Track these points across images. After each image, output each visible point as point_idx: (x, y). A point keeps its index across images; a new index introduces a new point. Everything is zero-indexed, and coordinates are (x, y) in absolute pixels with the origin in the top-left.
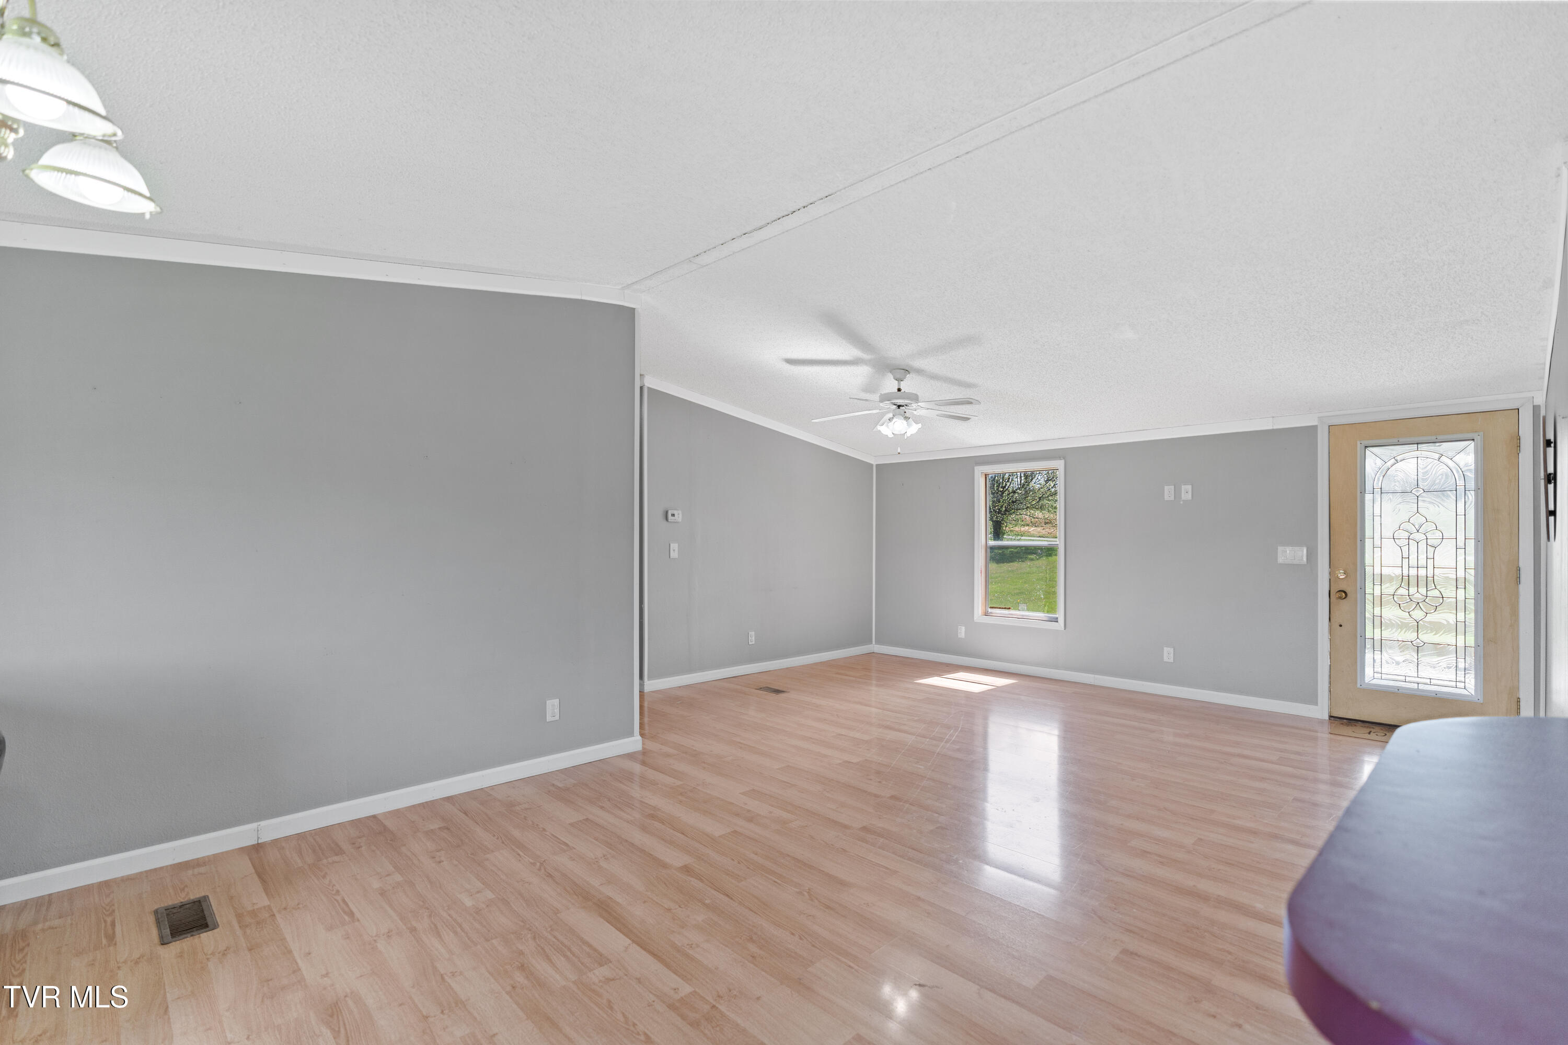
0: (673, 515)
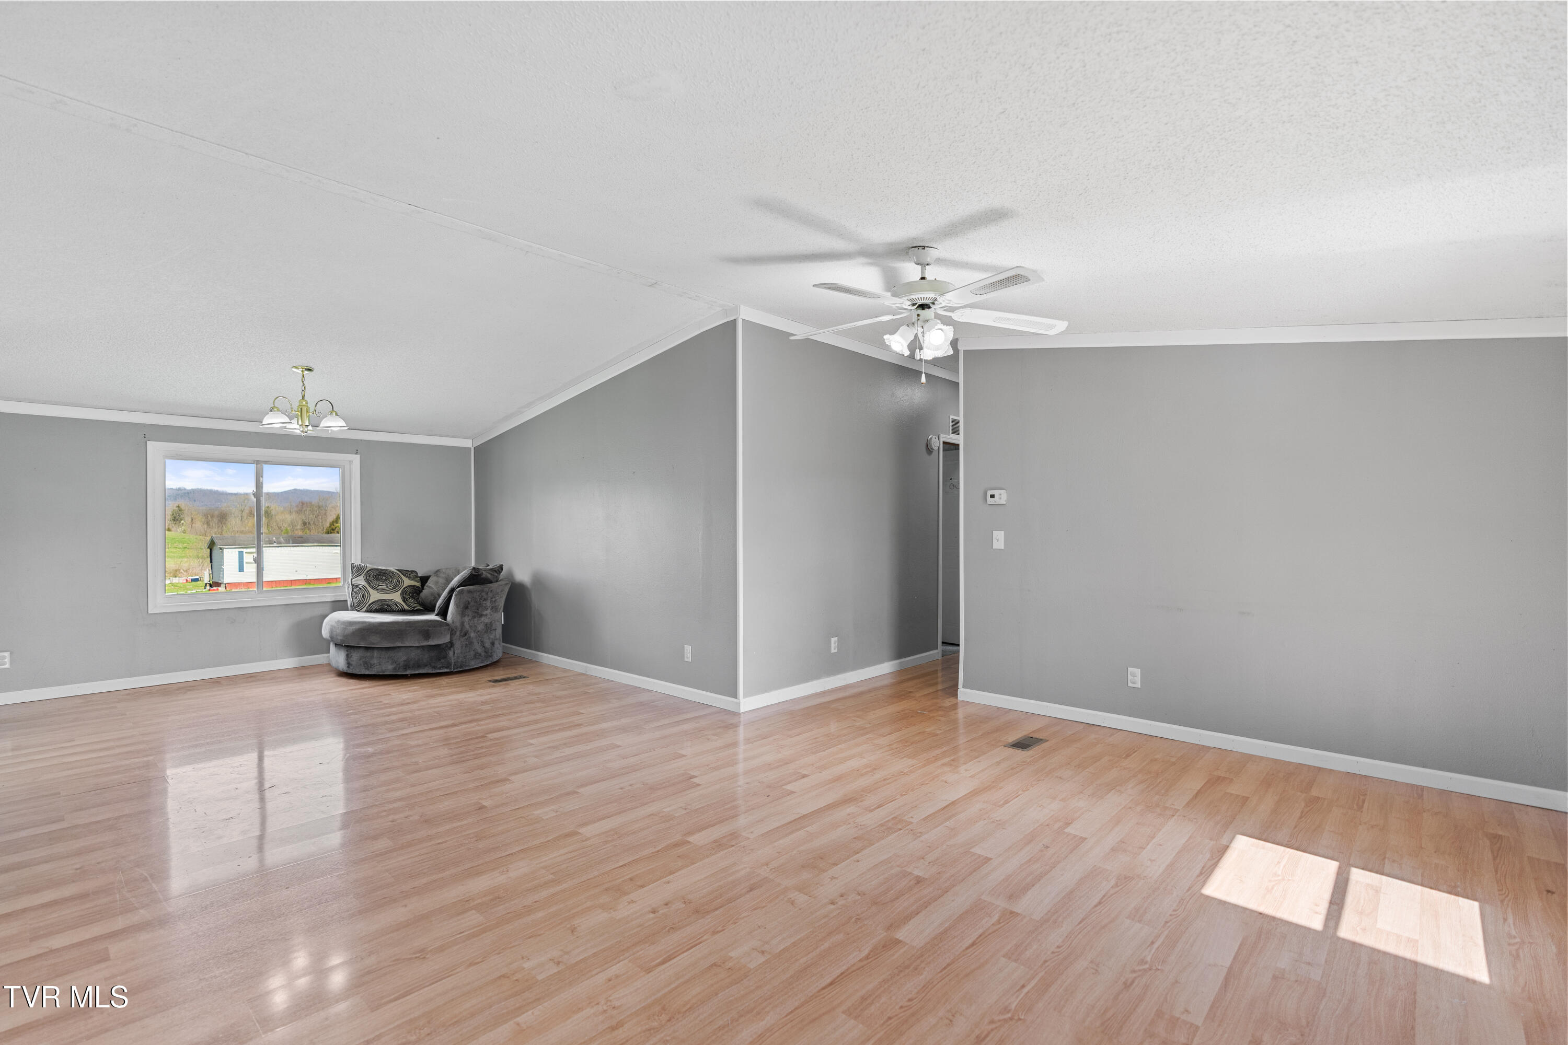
0: (992, 496)
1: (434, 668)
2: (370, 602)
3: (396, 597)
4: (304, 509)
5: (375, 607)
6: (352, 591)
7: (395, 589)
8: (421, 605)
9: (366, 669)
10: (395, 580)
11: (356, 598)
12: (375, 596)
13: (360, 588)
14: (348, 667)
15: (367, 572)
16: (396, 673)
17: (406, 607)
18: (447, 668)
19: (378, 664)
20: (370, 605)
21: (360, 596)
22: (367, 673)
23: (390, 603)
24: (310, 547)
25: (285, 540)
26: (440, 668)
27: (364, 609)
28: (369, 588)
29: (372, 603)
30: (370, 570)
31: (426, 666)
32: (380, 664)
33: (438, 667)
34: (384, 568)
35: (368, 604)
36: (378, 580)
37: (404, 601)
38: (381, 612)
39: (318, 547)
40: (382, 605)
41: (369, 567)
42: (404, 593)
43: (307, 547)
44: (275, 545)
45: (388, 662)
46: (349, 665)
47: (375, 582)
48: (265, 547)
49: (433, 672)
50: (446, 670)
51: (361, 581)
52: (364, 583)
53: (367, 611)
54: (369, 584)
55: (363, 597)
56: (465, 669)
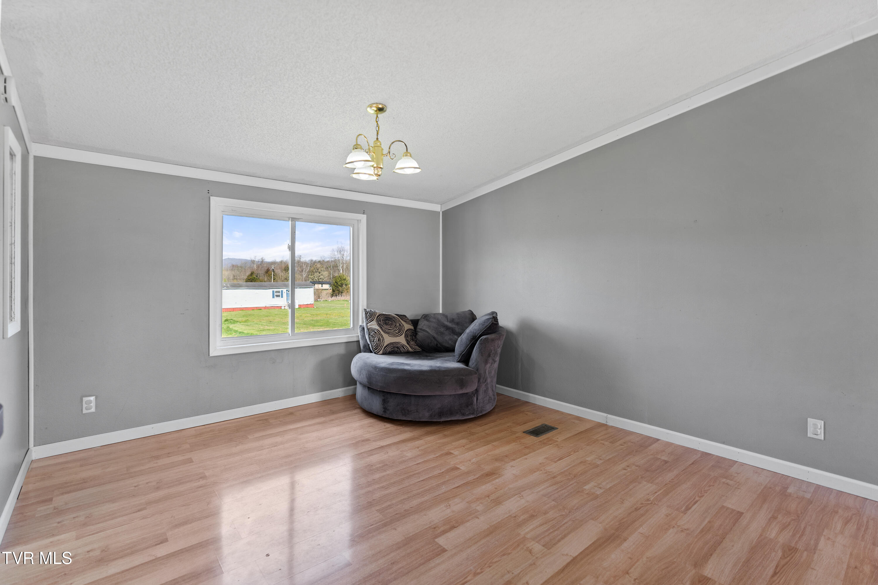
1: (463, 415)
2: (385, 345)
3: (401, 340)
4: (234, 268)
5: (389, 349)
6: (369, 334)
7: (399, 333)
8: (419, 347)
9: (403, 415)
10: (398, 325)
11: (373, 341)
12: (388, 339)
13: (375, 332)
14: (385, 412)
15: (378, 317)
16: (431, 420)
17: (410, 349)
18: (473, 414)
19: (415, 411)
20: (385, 348)
21: (376, 339)
22: (404, 418)
23: (399, 346)
24: (243, 290)
25: (230, 285)
26: (468, 415)
27: (381, 352)
28: (382, 333)
29: (386, 346)
30: (379, 315)
31: (457, 413)
32: (417, 411)
33: (467, 414)
34: (387, 314)
35: (384, 347)
36: (386, 324)
37: (408, 344)
38: (393, 354)
39: (247, 290)
40: (394, 347)
41: (378, 313)
42: (406, 336)
43: (241, 290)
44: (225, 288)
45: (425, 409)
46: (385, 409)
47: (385, 326)
48: (223, 289)
49: (463, 418)
50: (472, 416)
51: (374, 325)
52: (377, 327)
53: (383, 354)
54: (381, 328)
55: (379, 340)
56: (484, 413)
